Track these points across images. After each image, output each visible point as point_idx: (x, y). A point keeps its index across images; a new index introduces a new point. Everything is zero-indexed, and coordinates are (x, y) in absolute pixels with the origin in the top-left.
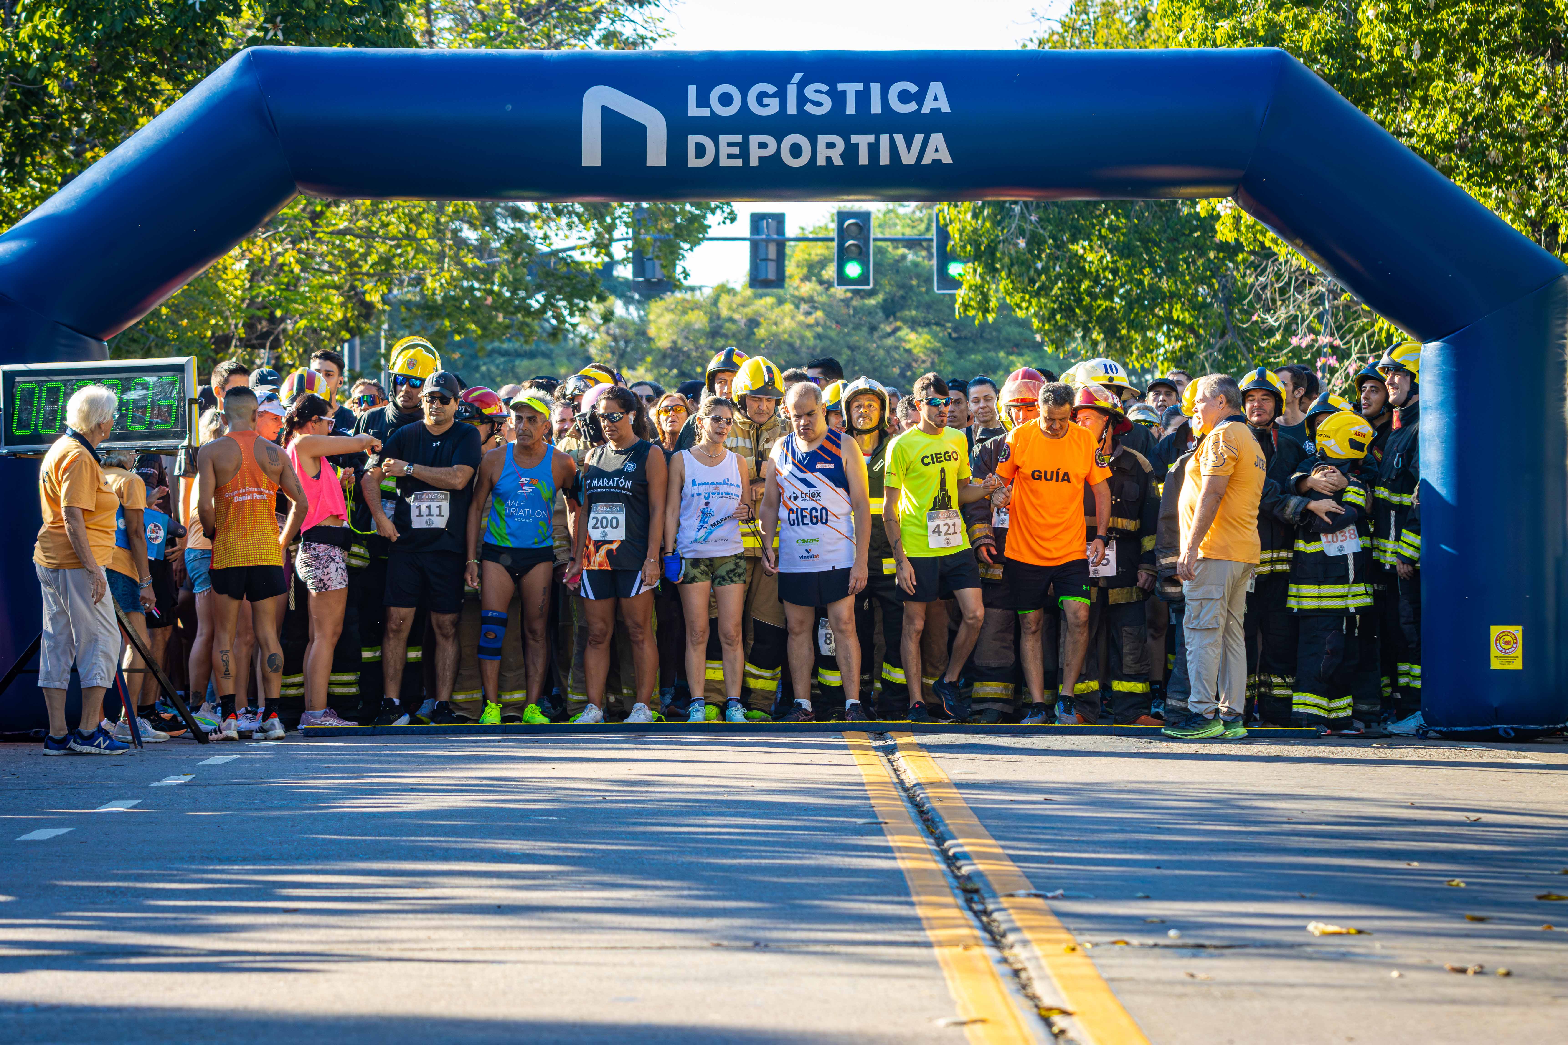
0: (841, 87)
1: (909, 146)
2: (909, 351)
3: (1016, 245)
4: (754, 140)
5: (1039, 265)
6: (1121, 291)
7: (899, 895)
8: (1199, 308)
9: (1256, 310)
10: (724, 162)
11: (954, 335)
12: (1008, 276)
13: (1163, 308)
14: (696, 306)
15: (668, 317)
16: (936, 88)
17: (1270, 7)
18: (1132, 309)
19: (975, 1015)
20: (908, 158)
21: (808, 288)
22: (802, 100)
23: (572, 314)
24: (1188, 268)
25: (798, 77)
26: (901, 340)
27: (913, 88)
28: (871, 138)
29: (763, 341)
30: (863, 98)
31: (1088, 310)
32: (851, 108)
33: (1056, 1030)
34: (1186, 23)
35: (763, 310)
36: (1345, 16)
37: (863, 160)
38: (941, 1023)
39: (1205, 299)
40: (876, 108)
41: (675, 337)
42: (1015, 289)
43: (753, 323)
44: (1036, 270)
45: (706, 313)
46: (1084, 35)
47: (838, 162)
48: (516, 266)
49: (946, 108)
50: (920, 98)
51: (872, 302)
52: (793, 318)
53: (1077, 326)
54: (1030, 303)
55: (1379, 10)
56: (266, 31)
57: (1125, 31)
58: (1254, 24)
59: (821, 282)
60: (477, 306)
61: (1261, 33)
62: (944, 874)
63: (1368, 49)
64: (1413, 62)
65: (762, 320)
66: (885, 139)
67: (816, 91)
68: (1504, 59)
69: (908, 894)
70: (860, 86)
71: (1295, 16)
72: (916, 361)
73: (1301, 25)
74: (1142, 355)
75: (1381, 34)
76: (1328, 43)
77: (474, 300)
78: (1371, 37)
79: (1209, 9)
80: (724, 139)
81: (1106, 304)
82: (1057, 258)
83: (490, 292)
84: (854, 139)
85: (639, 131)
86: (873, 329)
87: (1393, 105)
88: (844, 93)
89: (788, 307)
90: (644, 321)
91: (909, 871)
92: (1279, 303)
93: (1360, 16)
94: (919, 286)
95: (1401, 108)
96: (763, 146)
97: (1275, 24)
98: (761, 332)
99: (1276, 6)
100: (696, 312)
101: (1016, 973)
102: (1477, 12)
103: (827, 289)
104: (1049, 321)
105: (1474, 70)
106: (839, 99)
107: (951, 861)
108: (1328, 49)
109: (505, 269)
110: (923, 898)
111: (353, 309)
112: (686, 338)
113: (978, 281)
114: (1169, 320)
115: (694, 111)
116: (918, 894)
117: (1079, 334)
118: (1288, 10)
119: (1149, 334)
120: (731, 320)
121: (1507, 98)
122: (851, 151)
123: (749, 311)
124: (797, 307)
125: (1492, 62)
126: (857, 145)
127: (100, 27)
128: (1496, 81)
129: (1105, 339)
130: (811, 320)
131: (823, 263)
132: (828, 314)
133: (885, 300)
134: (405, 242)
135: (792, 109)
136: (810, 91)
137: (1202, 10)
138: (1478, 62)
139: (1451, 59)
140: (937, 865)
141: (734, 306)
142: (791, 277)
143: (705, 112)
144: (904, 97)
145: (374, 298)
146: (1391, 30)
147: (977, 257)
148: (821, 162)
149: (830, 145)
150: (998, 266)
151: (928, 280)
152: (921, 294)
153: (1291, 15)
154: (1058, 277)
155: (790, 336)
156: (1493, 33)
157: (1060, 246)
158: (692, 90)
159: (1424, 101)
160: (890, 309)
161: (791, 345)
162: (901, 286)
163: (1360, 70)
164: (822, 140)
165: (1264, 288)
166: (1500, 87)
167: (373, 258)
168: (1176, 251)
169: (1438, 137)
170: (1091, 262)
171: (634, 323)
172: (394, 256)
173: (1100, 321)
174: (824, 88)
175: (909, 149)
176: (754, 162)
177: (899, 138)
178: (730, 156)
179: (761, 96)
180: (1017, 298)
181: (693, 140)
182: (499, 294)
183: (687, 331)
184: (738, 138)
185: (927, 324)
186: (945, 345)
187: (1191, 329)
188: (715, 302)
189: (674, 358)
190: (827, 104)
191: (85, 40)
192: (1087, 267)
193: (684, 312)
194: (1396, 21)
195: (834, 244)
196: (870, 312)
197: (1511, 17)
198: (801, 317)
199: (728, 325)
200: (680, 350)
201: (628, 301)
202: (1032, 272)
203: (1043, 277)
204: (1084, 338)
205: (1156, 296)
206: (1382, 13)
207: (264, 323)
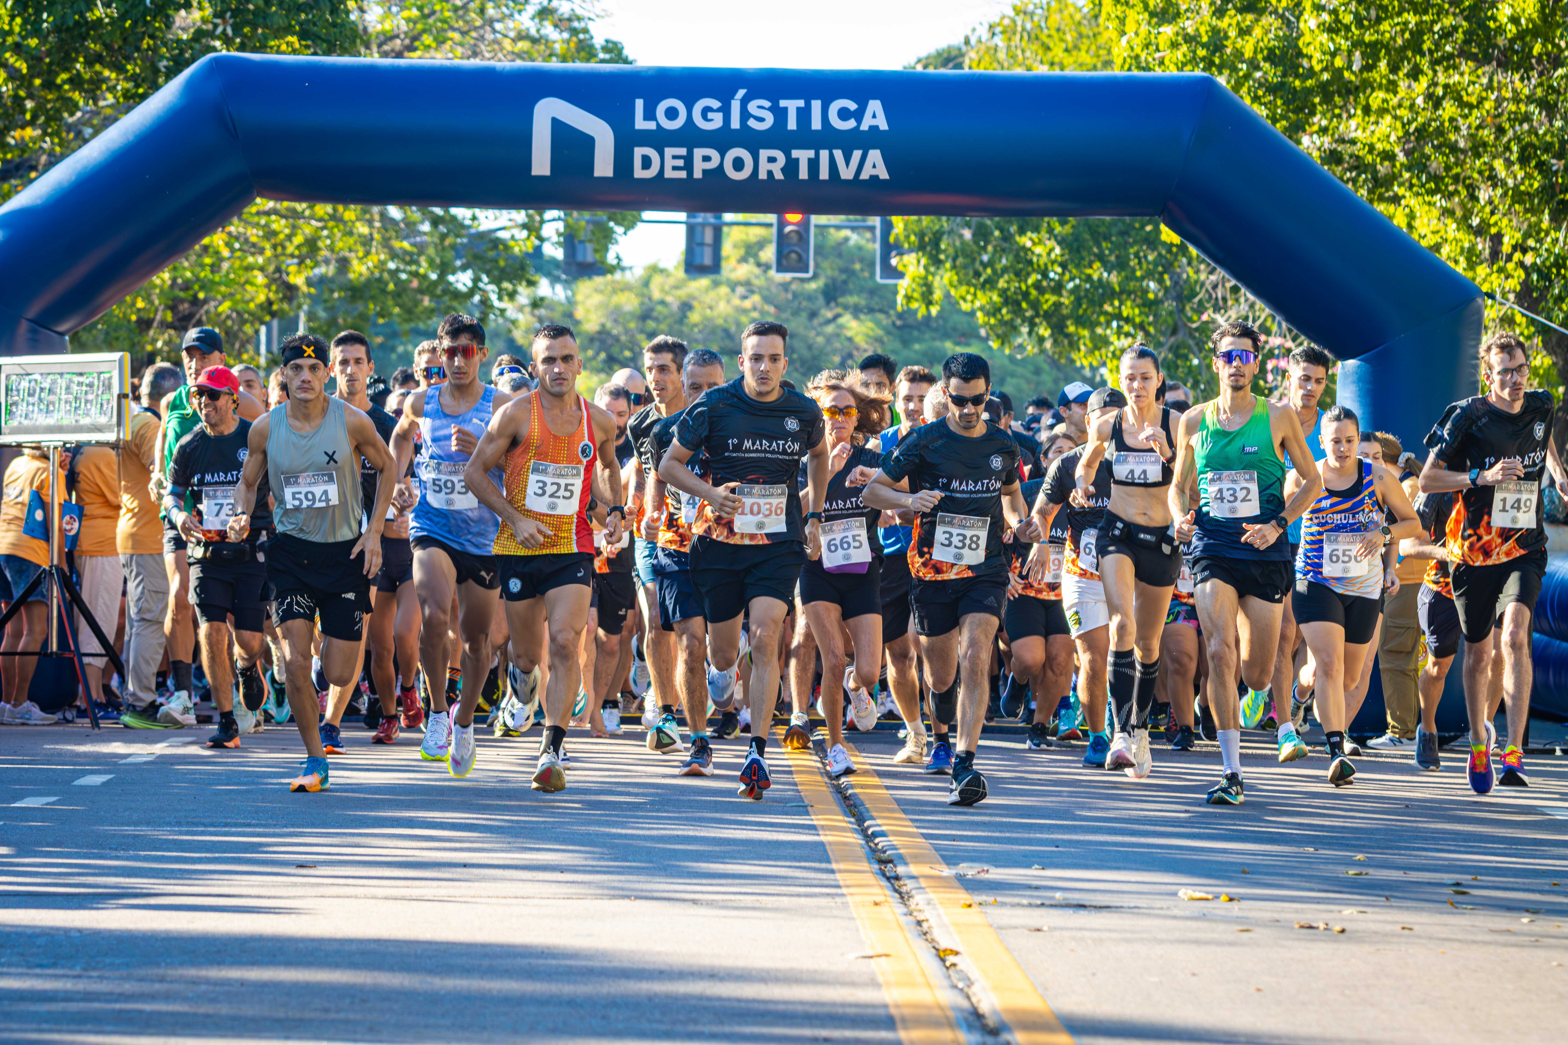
0: (783, 103)
1: (848, 162)
2: (850, 339)
3: (961, 236)
4: (698, 153)
5: (985, 258)
6: (1071, 285)
7: (821, 861)
8: (1150, 306)
9: (1206, 309)
10: (669, 174)
11: (898, 323)
12: (954, 267)
13: (1112, 304)
14: (626, 288)
15: (597, 298)
16: (875, 106)
17: (1214, 13)
18: (1080, 305)
19: (880, 952)
20: (847, 173)
21: (745, 271)
22: (745, 115)
23: (500, 299)
24: (1140, 263)
25: (741, 93)
26: (841, 327)
27: (852, 106)
28: (811, 153)
29: (696, 325)
30: (804, 114)
31: (1035, 305)
32: (792, 125)
33: (948, 964)
34: (1130, 28)
35: (696, 293)
36: (1288, 23)
37: (803, 174)
38: (852, 956)
39: (1156, 295)
40: (816, 124)
41: (603, 320)
42: (960, 282)
43: (686, 307)
44: (982, 263)
45: (637, 295)
46: (1036, 18)
47: (779, 176)
48: (444, 249)
49: (884, 126)
50: (859, 115)
51: (813, 286)
52: (728, 302)
53: (1023, 321)
54: (975, 295)
55: (1321, 20)
56: (216, 26)
57: (1078, 17)
58: (1197, 30)
59: (759, 265)
60: (402, 289)
61: (1205, 39)
62: (862, 846)
63: (1310, 58)
64: (1353, 72)
65: (695, 303)
66: (824, 154)
67: (760, 107)
68: (1446, 69)
69: (829, 861)
70: (801, 103)
71: (1238, 24)
72: (858, 349)
73: (1243, 32)
74: (1091, 352)
75: (1322, 44)
76: (1271, 51)
77: (398, 283)
78: (1312, 47)
79: (1152, 14)
80: (669, 152)
81: (1052, 299)
82: (1003, 250)
83: (416, 274)
84: (795, 153)
85: (588, 142)
86: (813, 315)
87: (1337, 111)
88: (785, 109)
89: (724, 290)
90: (571, 302)
91: (830, 843)
92: (1230, 303)
93: (1302, 25)
94: (862, 270)
95: (1345, 116)
96: (706, 159)
97: (1219, 31)
98: (694, 317)
99: (1220, 13)
100: (627, 294)
101: (919, 923)
102: (1422, 22)
103: (765, 272)
104: (994, 315)
105: (1416, 79)
106: (780, 114)
107: (869, 838)
108: (1271, 57)
109: (431, 251)
110: (842, 866)
111: (277, 292)
112: (616, 321)
113: (922, 272)
114: (1118, 317)
115: (641, 124)
116: (837, 862)
117: (1025, 330)
118: (1231, 17)
119: (1099, 331)
120: (662, 302)
121: (1449, 109)
122: (792, 166)
123: (682, 293)
124: (733, 290)
125: (1435, 72)
126: (797, 160)
127: (51, 19)
128: (1440, 91)
129: (1052, 335)
130: (747, 304)
131: (761, 244)
132: (766, 299)
133: (826, 285)
134: (331, 224)
135: (735, 124)
136: (753, 107)
137: (1146, 15)
138: (1421, 72)
139: (1394, 69)
140: (856, 839)
141: (667, 288)
142: (728, 258)
143: (651, 125)
144: (844, 114)
145: (298, 280)
146: (1332, 40)
147: (921, 247)
148: (763, 175)
149: (772, 160)
150: (942, 257)
151: (872, 265)
152: (864, 279)
153: (1234, 22)
154: (1005, 270)
155: (725, 321)
156: (1437, 44)
157: (1007, 237)
158: (639, 104)
159: (1367, 110)
160: (831, 294)
161: (726, 331)
162: (843, 270)
163: (1304, 78)
164: (764, 154)
165: (1215, 287)
166: (1444, 97)
167: (298, 239)
168: (1126, 246)
169: (1379, 146)
170: (1039, 256)
171: (560, 303)
172: (319, 238)
173: (1047, 316)
174: (767, 104)
175: (847, 163)
176: (698, 174)
177: (838, 154)
178: (675, 168)
179: (706, 110)
180: (963, 289)
181: (639, 152)
182: (425, 277)
183: (617, 314)
184: (683, 151)
185: (871, 310)
186: (888, 333)
187: (1142, 327)
188: (646, 283)
189: (603, 342)
190: (769, 120)
191: (36, 32)
192: (1035, 259)
193: (614, 292)
194: (1337, 32)
195: (774, 230)
196: (810, 298)
197: (1455, 29)
198: (736, 301)
199: (659, 308)
200: (608, 333)
201: (554, 280)
202: (977, 265)
203: (989, 271)
204: (1030, 333)
205: (1106, 293)
206: (1324, 24)
207: (186, 305)
